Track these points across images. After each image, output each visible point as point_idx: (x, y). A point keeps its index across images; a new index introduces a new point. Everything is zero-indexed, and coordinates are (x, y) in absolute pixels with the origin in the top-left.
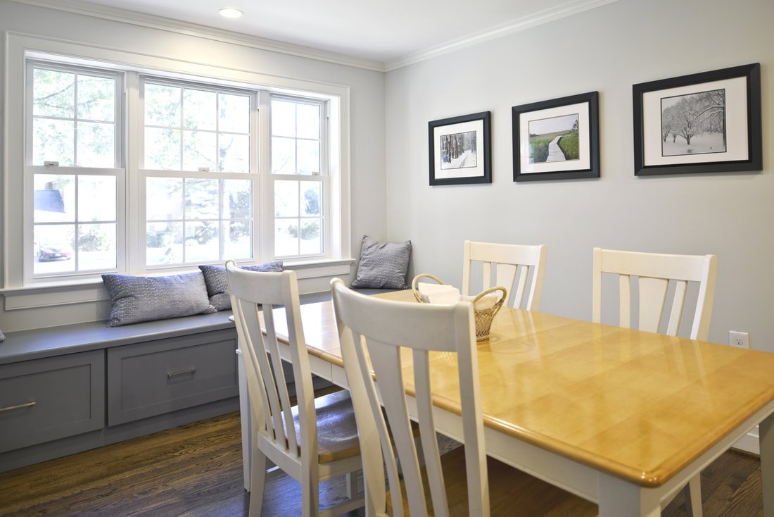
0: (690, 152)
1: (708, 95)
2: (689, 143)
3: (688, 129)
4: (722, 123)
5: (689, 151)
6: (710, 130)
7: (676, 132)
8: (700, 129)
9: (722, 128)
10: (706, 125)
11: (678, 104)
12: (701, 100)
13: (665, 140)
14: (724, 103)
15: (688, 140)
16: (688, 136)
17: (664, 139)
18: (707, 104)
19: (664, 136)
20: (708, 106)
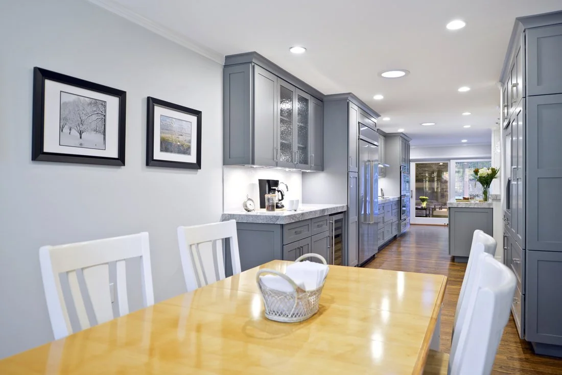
0: (81, 146)
1: (96, 102)
2: (81, 137)
3: (81, 126)
4: (103, 127)
5: (81, 144)
6: (96, 130)
7: (71, 126)
8: (89, 128)
9: (103, 131)
10: (93, 126)
11: (74, 102)
12: (91, 104)
13: (62, 131)
14: (105, 112)
15: (81, 134)
16: (81, 132)
17: (61, 129)
18: (94, 109)
19: (61, 127)
20: (95, 111)
